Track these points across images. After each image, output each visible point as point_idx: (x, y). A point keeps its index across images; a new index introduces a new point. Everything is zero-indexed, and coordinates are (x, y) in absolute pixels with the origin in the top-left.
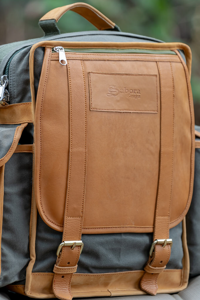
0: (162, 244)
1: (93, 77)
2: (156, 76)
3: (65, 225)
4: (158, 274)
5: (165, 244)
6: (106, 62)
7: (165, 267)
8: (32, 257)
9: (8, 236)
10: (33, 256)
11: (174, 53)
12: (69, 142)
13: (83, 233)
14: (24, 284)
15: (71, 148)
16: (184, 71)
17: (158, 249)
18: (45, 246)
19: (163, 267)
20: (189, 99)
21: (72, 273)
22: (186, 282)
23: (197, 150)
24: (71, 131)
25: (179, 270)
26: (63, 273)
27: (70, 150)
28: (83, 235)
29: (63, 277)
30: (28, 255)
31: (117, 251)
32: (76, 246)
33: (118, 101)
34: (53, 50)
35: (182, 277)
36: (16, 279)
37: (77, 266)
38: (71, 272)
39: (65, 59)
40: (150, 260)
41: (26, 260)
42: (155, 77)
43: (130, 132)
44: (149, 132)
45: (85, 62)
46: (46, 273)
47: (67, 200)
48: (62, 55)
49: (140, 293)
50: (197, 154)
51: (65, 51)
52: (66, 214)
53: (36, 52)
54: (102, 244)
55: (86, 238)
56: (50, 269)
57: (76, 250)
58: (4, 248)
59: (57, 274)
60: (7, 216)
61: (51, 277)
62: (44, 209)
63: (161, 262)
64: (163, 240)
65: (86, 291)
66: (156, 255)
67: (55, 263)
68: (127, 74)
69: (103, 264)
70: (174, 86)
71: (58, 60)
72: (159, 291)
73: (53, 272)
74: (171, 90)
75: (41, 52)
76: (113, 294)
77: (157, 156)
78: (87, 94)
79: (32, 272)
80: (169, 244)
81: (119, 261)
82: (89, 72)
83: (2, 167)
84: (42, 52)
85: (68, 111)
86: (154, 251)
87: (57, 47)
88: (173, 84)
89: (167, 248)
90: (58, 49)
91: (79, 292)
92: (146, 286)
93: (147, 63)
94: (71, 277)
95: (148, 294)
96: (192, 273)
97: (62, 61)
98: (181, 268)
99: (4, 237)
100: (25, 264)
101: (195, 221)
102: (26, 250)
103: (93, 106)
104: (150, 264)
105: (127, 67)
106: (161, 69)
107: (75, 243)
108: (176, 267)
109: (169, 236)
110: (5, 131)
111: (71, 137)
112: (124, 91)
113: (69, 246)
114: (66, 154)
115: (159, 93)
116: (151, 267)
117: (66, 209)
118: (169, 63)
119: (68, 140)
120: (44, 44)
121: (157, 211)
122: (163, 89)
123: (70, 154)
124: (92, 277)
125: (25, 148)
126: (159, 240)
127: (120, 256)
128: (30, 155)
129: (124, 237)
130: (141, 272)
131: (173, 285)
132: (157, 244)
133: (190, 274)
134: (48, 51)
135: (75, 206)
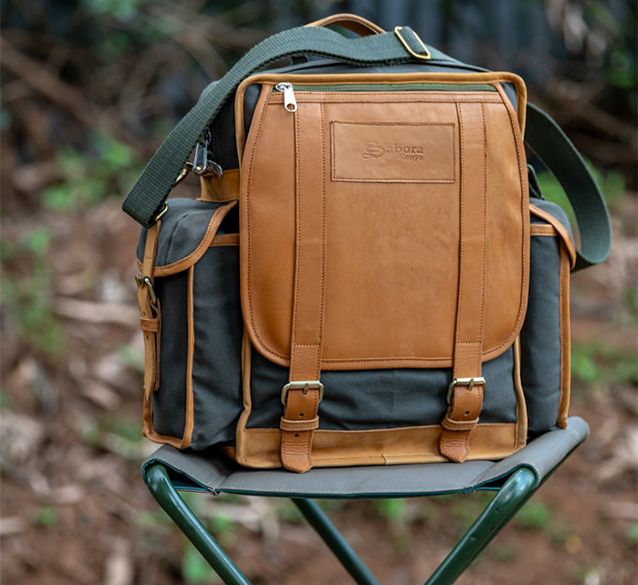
0: (467, 386)
1: (338, 129)
2: (453, 125)
3: (292, 356)
4: (469, 431)
5: (472, 384)
6: (365, 105)
7: (478, 419)
8: (245, 406)
9: (204, 373)
10: (247, 404)
11: (493, 89)
12: (296, 229)
13: (324, 368)
14: (235, 446)
15: (298, 238)
16: (508, 117)
17: (459, 392)
18: (265, 389)
19: (475, 419)
20: (519, 160)
21: (311, 431)
22: (522, 444)
23: (533, 238)
24: (298, 213)
25: (512, 424)
26: (298, 429)
27: (298, 242)
28: (323, 372)
29: (297, 435)
30: (239, 402)
31: (386, 397)
32: (310, 389)
33: (382, 165)
34: (275, 89)
35: (517, 435)
36: (221, 438)
37: (317, 418)
38: (310, 429)
39: (294, 103)
40: (449, 410)
41: (237, 410)
42: (451, 127)
43: (403, 213)
44: (439, 213)
45: (328, 105)
46: (271, 430)
47: (294, 319)
48: (290, 96)
49: (439, 459)
50: (537, 244)
51: (294, 90)
52: (293, 339)
53: (247, 92)
54: (358, 385)
55: (330, 376)
56: (274, 423)
57: (311, 395)
58: (198, 391)
59: (285, 431)
60: (200, 343)
61: (278, 435)
62: (258, 333)
63: (467, 412)
64: (467, 380)
65: (343, 457)
66: (456, 402)
67: (282, 414)
68: (399, 124)
69: (363, 415)
70: (486, 141)
71: (283, 104)
72: (470, 457)
73: (278, 427)
74: (482, 146)
75: (255, 90)
76: (389, 461)
77: (454, 250)
78: (327, 156)
79: (247, 427)
80: (477, 385)
81: (391, 411)
82: (332, 122)
83: (189, 269)
84: (257, 92)
85: (293, 183)
86: (453, 396)
87: (280, 84)
88: (485, 138)
89: (477, 392)
90: (282, 87)
91: (330, 457)
92: (448, 449)
93: (438, 105)
94: (310, 436)
95: (451, 461)
96: (533, 429)
97: (289, 105)
98: (514, 422)
99: (196, 374)
100: (235, 416)
101: (533, 349)
102: (236, 393)
103: (338, 173)
104: (449, 417)
105: (403, 111)
106: (463, 114)
107: (307, 385)
108: (505, 420)
109: (481, 374)
110: (197, 215)
111: (298, 222)
112: (394, 150)
113: (300, 390)
114: (291, 248)
115: (457, 150)
116: (450, 421)
117: (293, 332)
118: (480, 104)
119: (293, 226)
120: (259, 80)
121: (457, 333)
122: (465, 145)
123: (298, 248)
124: (347, 436)
125: (227, 239)
126: (459, 380)
127: (392, 404)
128: (236, 249)
129: (397, 375)
130: (437, 428)
131: (500, 446)
132: (456, 385)
133: (529, 431)
134: (267, 90)
135: (308, 328)
